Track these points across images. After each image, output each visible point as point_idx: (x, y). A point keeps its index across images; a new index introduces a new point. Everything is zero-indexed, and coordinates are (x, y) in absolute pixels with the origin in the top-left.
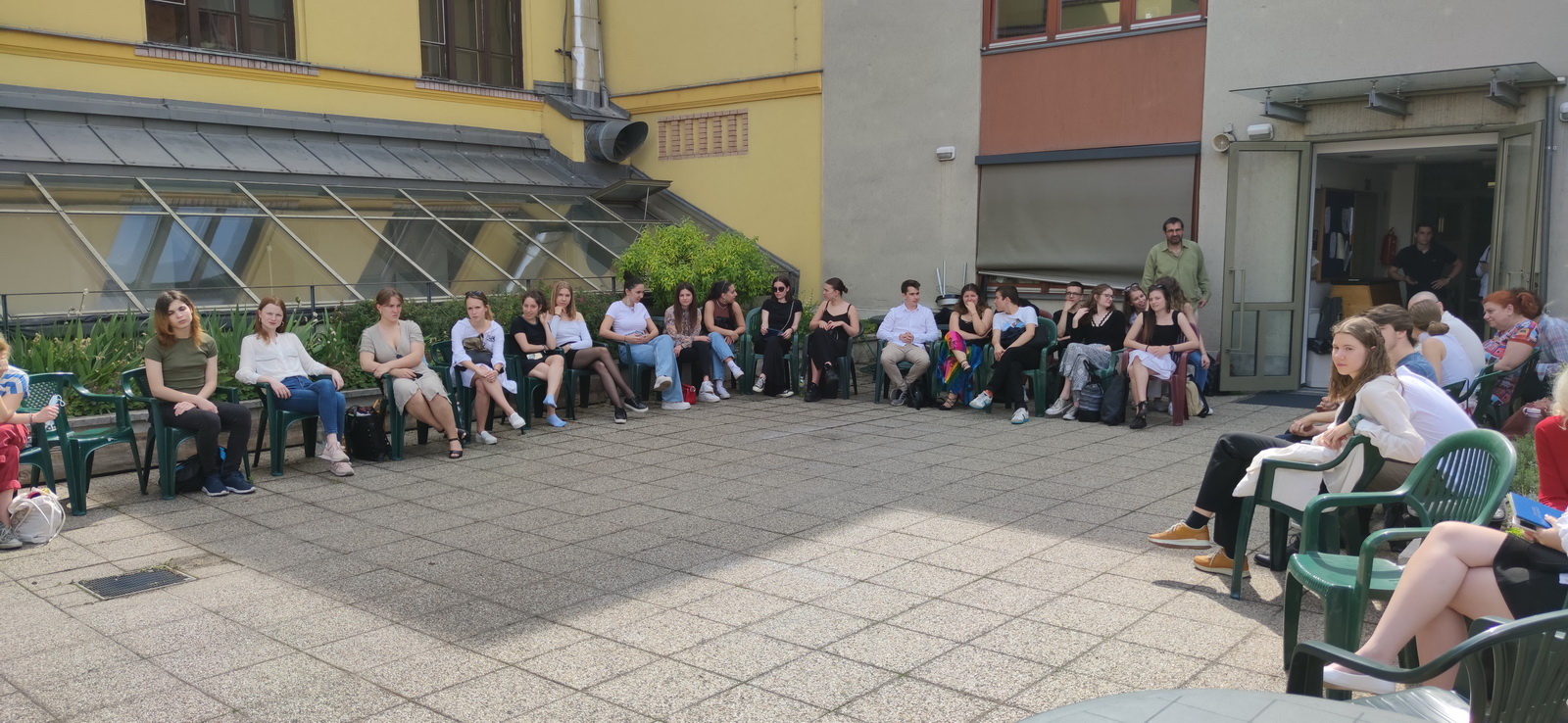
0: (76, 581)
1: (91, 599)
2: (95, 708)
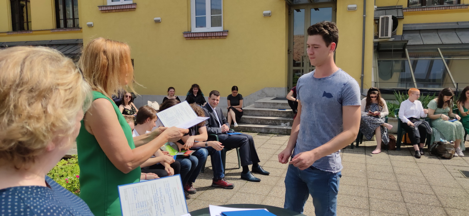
0: (460, 170)
1: (462, 176)
2: (454, 208)
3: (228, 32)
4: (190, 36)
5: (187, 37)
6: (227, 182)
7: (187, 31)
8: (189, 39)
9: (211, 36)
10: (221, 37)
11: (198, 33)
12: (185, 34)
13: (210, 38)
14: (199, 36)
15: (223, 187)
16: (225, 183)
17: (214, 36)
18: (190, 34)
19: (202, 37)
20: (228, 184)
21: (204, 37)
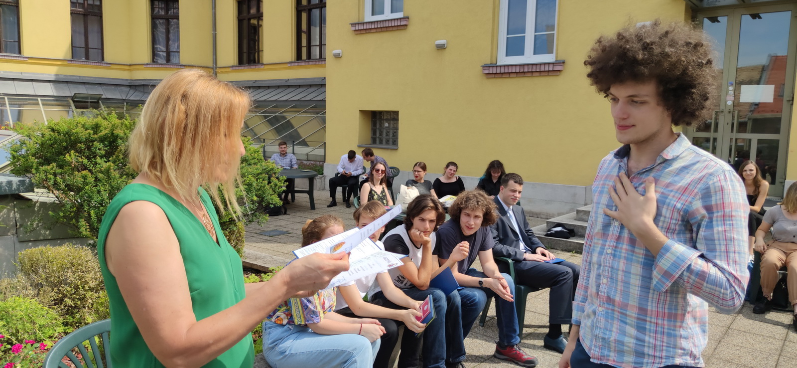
3: (564, 63)
4: (495, 72)
5: (489, 74)
6: (524, 354)
7: (489, 63)
8: (491, 76)
9: (532, 72)
10: (550, 74)
11: (508, 66)
12: (485, 68)
13: (530, 74)
14: (510, 71)
15: (516, 361)
16: (519, 354)
17: (536, 72)
18: (495, 68)
19: (516, 74)
20: (525, 357)
21: (520, 72)
